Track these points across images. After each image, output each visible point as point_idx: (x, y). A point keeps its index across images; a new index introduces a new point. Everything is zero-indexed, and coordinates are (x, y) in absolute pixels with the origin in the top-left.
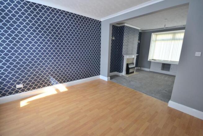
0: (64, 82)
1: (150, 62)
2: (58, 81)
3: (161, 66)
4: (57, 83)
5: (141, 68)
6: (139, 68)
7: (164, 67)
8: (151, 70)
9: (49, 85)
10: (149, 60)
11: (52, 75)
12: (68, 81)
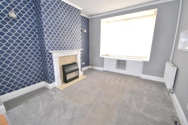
1: (103, 59)
3: (115, 63)
5: (94, 67)
6: (91, 67)
7: (119, 65)
8: (105, 69)
10: (101, 56)
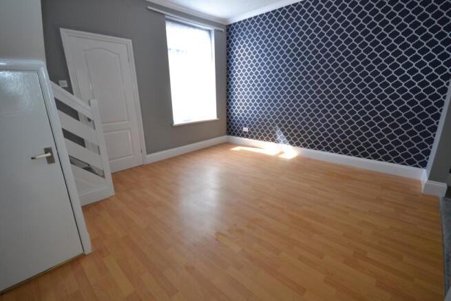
0: (298, 145)
2: (288, 139)
4: (284, 142)
9: (273, 140)
11: (280, 126)
12: (312, 147)
